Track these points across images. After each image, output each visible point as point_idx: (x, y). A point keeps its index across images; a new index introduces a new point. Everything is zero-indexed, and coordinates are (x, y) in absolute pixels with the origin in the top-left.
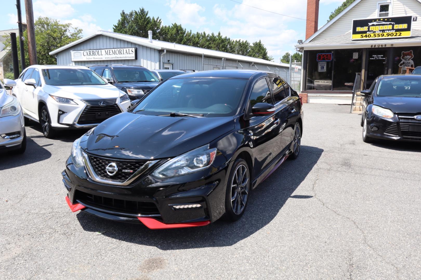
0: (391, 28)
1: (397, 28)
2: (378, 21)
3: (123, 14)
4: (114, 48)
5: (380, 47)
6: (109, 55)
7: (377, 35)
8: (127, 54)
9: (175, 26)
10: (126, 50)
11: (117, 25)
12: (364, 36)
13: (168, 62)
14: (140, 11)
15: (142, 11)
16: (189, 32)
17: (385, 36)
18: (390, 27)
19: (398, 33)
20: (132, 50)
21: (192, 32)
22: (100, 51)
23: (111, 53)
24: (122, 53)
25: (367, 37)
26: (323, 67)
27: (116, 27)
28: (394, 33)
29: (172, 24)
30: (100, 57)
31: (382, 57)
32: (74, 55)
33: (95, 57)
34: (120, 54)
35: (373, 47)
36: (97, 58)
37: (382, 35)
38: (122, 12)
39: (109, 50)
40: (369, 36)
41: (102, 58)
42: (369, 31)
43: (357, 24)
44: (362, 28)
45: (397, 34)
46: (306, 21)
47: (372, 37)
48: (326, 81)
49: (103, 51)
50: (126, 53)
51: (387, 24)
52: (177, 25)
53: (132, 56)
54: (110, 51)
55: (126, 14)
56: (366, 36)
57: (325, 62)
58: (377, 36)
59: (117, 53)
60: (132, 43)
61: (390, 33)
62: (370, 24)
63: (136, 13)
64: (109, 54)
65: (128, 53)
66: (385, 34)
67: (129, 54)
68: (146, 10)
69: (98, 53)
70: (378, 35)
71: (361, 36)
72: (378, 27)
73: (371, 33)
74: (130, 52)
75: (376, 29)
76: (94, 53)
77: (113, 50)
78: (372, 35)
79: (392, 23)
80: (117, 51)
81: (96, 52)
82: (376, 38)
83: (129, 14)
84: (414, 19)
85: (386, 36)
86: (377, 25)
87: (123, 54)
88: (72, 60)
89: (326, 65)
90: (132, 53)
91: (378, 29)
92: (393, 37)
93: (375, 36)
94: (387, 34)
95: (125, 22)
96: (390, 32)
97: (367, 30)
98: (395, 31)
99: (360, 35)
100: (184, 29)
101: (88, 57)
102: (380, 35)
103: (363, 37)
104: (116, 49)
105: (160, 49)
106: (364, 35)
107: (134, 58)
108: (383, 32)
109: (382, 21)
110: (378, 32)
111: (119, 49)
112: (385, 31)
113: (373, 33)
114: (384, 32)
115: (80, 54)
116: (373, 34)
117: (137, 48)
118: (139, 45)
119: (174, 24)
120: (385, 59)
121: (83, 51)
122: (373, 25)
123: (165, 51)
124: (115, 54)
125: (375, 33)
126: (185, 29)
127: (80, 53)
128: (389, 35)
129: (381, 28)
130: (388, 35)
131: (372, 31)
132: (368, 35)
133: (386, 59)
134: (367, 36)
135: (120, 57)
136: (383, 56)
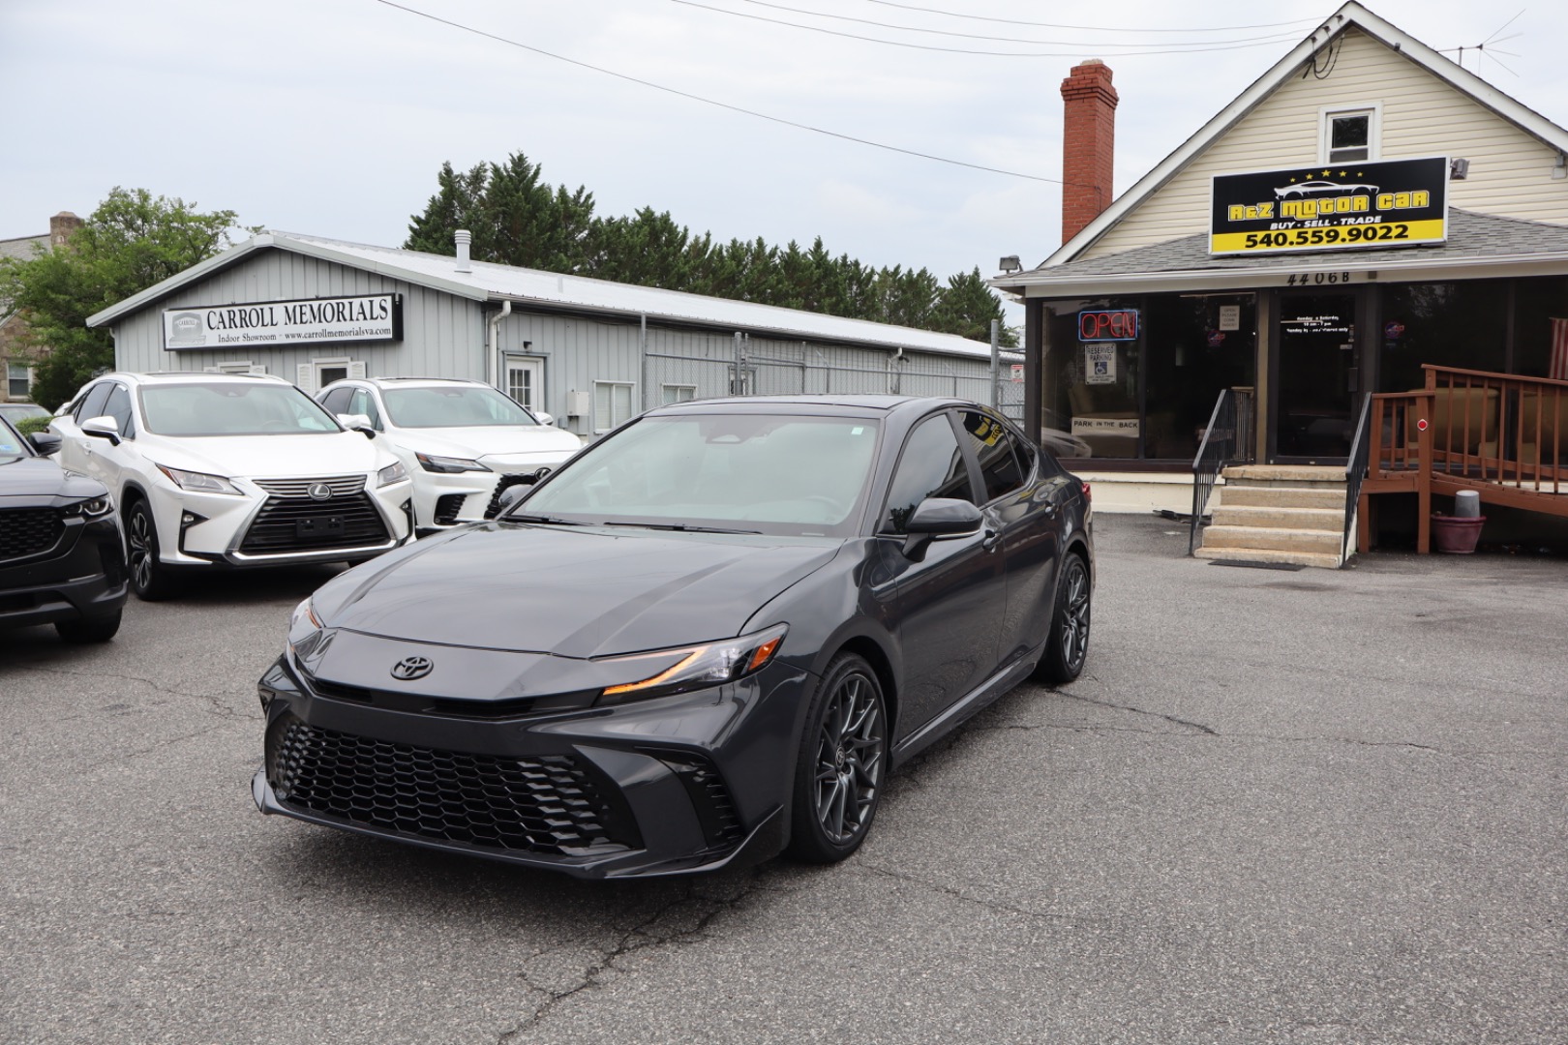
0: (1365, 208)
1: (1388, 207)
2: (1313, 179)
3: (447, 177)
4: (317, 299)
5: (1326, 282)
6: (299, 326)
7: (1309, 236)
8: (365, 318)
9: (648, 216)
10: (361, 305)
11: (423, 216)
12: (1258, 239)
13: (522, 349)
14: (509, 165)
15: (519, 162)
16: (703, 238)
17: (1344, 240)
18: (1361, 203)
19: (1392, 225)
20: (383, 304)
21: (711, 237)
22: (266, 308)
23: (308, 316)
24: (348, 317)
25: (1273, 245)
26: (1104, 365)
27: (418, 220)
28: (1377, 227)
29: (638, 211)
30: (269, 331)
31: (1334, 324)
32: (175, 327)
33: (251, 331)
34: (339, 320)
35: (1295, 284)
36: (256, 338)
37: (1332, 234)
38: (441, 169)
39: (301, 307)
40: (1281, 239)
41: (273, 337)
42: (1277, 219)
43: (1229, 191)
44: (1252, 208)
45: (1389, 230)
46: (1061, 185)
47: (1291, 243)
48: (1117, 422)
49: (279, 309)
50: (361, 317)
51: (1347, 193)
52: (652, 214)
53: (383, 327)
54: (306, 310)
55: (457, 177)
56: (1267, 241)
57: (1110, 345)
58: (1310, 239)
59: (329, 318)
60: (383, 279)
61: (1362, 228)
62: (1282, 192)
63: (496, 170)
64: (298, 320)
65: (368, 316)
66: (1343, 231)
67: (372, 318)
68: (532, 161)
69: (260, 317)
70: (1314, 234)
71: (1249, 239)
72: (1312, 202)
73: (1287, 228)
74: (377, 311)
75: (1306, 210)
76: (247, 319)
77: (315, 304)
78: (1292, 235)
79: (1370, 187)
80: (329, 308)
81: (254, 314)
82: (1308, 247)
83: (467, 174)
84: (1454, 170)
85: (1348, 238)
86: (1307, 196)
87: (351, 319)
88: (168, 347)
89: (1113, 355)
90: (383, 314)
91: (1313, 210)
92: (1377, 242)
93: (1301, 240)
94: (1350, 233)
95: (453, 206)
96: (1362, 224)
97: (1270, 215)
98: (1382, 221)
99: (1245, 235)
100: (681, 229)
101: (224, 333)
102: (1323, 235)
103: (1255, 243)
104: (324, 303)
105: (485, 298)
106: (1260, 235)
107: (390, 336)
108: (1332, 225)
109: (1326, 179)
110: (1314, 223)
111: (333, 302)
112: (1343, 220)
113: (1294, 227)
114: (1339, 224)
115: (196, 321)
116: (1296, 231)
117: (401, 296)
118: (411, 286)
119: (642, 211)
120: (1346, 330)
121: (209, 310)
122: (1293, 196)
123: (507, 306)
124: (323, 319)
125: (1302, 227)
126: (686, 230)
127: (198, 317)
128: (1357, 237)
129: (1326, 206)
130: (1355, 234)
131: (1291, 219)
132: (1273, 234)
133: (1352, 333)
134: (1272, 239)
135: (341, 333)
136: (1337, 318)
